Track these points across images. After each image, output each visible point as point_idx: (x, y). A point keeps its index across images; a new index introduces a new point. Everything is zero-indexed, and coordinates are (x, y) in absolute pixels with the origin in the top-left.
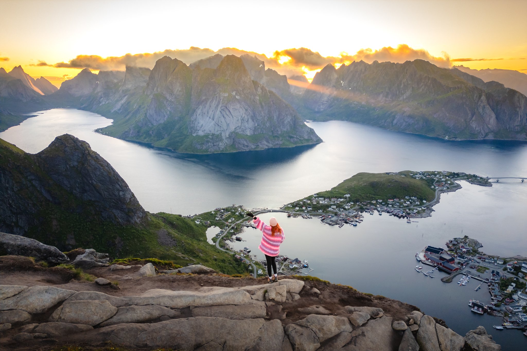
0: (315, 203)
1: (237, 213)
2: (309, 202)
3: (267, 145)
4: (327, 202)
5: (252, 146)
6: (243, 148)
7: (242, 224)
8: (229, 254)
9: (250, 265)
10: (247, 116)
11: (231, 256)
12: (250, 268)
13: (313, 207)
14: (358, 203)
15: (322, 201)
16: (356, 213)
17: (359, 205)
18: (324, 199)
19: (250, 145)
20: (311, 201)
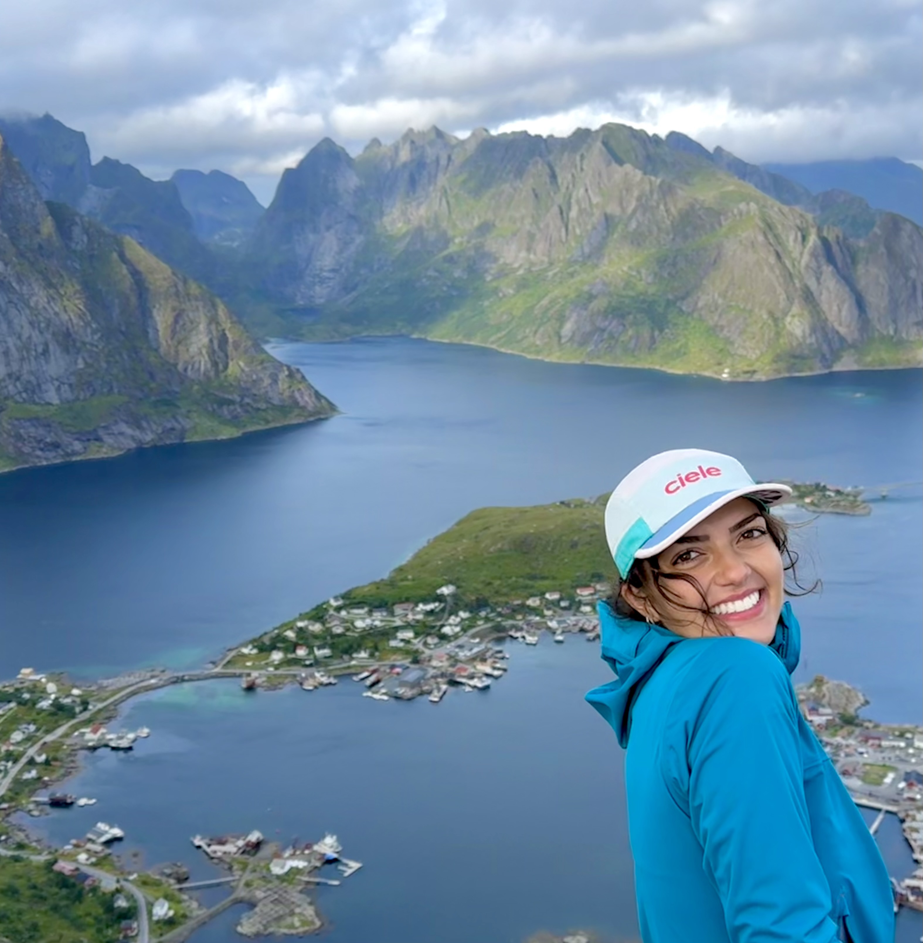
0: (339, 630)
1: (45, 704)
2: (317, 627)
3: (133, 438)
4: (382, 621)
5: (76, 443)
6: (39, 453)
7: (68, 741)
8: (28, 863)
9: (118, 891)
10: (41, 333)
11: (38, 868)
12: (122, 903)
13: (332, 646)
14: (483, 614)
15: (363, 619)
16: (482, 647)
17: (487, 619)
18: (370, 613)
19: (66, 439)
20: (323, 624)
